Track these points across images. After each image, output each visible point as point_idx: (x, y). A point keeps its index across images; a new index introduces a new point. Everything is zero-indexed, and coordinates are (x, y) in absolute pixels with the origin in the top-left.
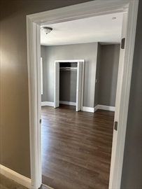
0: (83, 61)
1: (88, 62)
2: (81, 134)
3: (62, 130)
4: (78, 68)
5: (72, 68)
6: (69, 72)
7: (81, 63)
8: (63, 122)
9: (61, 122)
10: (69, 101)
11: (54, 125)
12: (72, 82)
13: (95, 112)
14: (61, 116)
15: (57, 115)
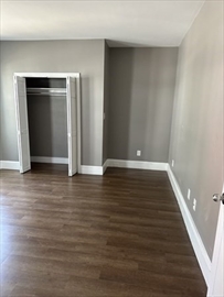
0: (77, 75)
1: (87, 79)
2: (92, 231)
3: (47, 228)
4: (67, 91)
5: (52, 91)
6: (48, 98)
7: (74, 81)
8: (46, 207)
9: (41, 207)
10: (51, 155)
11: (26, 219)
12: (55, 119)
13: (104, 174)
14: (40, 190)
15: (27, 190)
